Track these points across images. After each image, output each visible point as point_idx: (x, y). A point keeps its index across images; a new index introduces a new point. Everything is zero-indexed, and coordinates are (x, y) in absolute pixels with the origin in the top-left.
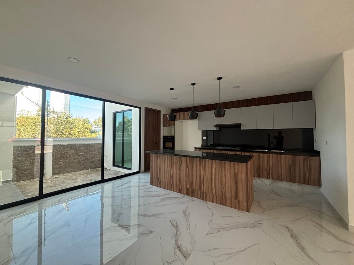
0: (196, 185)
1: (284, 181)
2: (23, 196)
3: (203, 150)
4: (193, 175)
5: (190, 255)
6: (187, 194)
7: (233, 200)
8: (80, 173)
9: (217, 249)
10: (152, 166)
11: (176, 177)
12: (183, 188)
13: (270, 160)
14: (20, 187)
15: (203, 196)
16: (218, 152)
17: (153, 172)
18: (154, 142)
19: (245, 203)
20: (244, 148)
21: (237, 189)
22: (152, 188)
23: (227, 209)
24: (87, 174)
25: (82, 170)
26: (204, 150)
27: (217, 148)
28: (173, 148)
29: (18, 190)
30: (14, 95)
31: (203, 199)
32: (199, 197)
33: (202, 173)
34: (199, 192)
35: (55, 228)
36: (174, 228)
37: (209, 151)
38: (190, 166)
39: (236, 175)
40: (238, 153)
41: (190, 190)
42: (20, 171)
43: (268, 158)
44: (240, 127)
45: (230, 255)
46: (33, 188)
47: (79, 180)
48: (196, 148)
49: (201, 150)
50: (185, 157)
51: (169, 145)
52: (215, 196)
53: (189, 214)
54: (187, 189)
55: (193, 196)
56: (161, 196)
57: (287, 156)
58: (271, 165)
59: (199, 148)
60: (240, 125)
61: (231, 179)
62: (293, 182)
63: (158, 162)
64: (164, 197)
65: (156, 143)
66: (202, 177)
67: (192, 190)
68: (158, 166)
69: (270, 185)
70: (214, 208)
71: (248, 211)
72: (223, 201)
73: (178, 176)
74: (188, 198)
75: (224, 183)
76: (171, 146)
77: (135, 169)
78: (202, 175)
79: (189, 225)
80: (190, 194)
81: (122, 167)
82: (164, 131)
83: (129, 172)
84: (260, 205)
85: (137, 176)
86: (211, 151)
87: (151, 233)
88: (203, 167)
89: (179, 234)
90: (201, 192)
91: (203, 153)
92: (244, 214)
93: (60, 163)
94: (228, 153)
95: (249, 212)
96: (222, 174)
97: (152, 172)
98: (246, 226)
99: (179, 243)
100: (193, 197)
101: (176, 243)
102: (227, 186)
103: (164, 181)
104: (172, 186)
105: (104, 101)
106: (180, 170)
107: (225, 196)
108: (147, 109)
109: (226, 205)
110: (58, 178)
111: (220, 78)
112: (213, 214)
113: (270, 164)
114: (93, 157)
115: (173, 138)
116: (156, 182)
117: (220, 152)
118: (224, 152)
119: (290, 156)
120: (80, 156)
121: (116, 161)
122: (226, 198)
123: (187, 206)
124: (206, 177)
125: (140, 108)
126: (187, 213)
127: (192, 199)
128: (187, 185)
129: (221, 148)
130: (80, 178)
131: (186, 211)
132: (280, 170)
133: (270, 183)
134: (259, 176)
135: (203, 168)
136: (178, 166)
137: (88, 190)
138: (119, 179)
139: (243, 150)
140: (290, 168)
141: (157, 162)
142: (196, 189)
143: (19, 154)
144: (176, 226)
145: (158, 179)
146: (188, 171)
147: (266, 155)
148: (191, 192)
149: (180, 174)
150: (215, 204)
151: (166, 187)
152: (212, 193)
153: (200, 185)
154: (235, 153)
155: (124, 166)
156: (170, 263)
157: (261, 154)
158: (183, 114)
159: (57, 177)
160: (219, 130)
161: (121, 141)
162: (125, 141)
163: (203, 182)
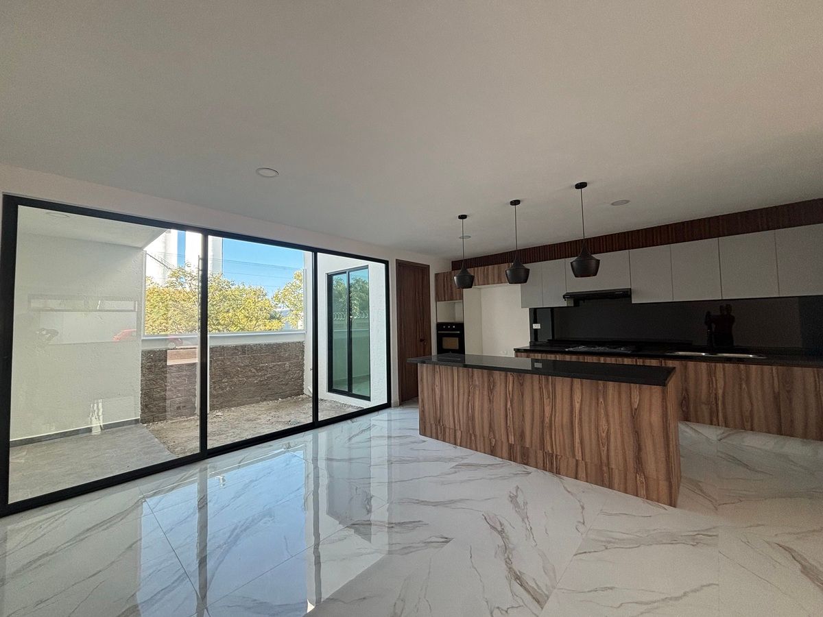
0: (532, 436)
1: (761, 431)
2: (167, 452)
3: (536, 355)
4: (523, 416)
5: (548, 597)
6: (511, 458)
7: (631, 475)
8: (262, 407)
9: (611, 588)
10: (422, 391)
11: (482, 418)
12: (499, 444)
13: (715, 377)
14: (158, 434)
15: (552, 464)
16: (574, 358)
17: (426, 407)
18: (418, 337)
19: (663, 485)
20: (640, 348)
21: (639, 448)
22: (424, 441)
23: (616, 495)
24: (277, 408)
25: (265, 400)
26: (540, 355)
27: (571, 349)
28: (461, 349)
29: (156, 440)
30: (141, 249)
31: (551, 471)
32: (542, 465)
33: (548, 409)
34: (540, 454)
35: (247, 519)
36: (496, 533)
37: (551, 357)
38: (516, 394)
39: (635, 415)
40: (627, 361)
41: (518, 448)
42: (154, 400)
43: (711, 374)
44: (630, 297)
45: (649, 606)
46: (181, 436)
47: (263, 421)
48: (517, 351)
49: (532, 355)
50: (503, 373)
51: (451, 343)
52: (582, 465)
53: (526, 504)
54: (511, 447)
55: (525, 462)
56: (451, 460)
57: (766, 368)
58: (720, 392)
59: (525, 351)
60: (629, 293)
61: (621, 422)
62: (785, 435)
63: (437, 383)
64: (457, 463)
65: (421, 340)
66: (547, 420)
67: (523, 447)
68: (438, 391)
69: (720, 440)
70: (583, 492)
71: (672, 503)
72: (602, 477)
73: (485, 415)
74: (514, 467)
75: (605, 432)
76: (457, 347)
77: (379, 397)
78: (547, 414)
79: (531, 528)
80: (519, 458)
81: (349, 394)
82: (438, 313)
83: (365, 405)
84: (701, 490)
85: (384, 415)
86: (556, 357)
87: (447, 542)
88: (549, 395)
89: (514, 549)
90: (545, 454)
91: (535, 361)
92: (664, 511)
93: (223, 385)
94: (602, 362)
95: (675, 507)
96: (597, 411)
97: (423, 406)
98: (673, 540)
99: (516, 567)
100: (527, 464)
101: (510, 569)
102: (612, 439)
103: (452, 426)
104: (473, 438)
105: (315, 251)
106: (490, 401)
107: (608, 464)
108: (401, 265)
109: (611, 486)
110: (222, 417)
111: (581, 186)
112: (583, 508)
113: (716, 389)
114: (286, 372)
115: (460, 326)
116: (432, 427)
117: (581, 359)
118: (589, 359)
119: (774, 368)
120: (261, 369)
121: (334, 379)
122: (610, 470)
123: (515, 486)
124: (557, 419)
125: (386, 263)
126: (520, 500)
127: (524, 470)
128: (510, 437)
129: (582, 348)
130: (264, 418)
131: (516, 496)
132: (746, 402)
133: (719, 437)
134: (686, 418)
135: (549, 397)
136: (486, 393)
137: (289, 443)
138: (349, 421)
139: (640, 353)
140: (776, 397)
141: (434, 383)
142: (534, 448)
143: (152, 366)
144: (499, 529)
145: (439, 421)
146: (511, 405)
147: (704, 365)
148: (520, 455)
149: (491, 411)
150: (582, 484)
151: (459, 441)
152: (574, 456)
153: (543, 439)
154: (620, 360)
155: (354, 392)
156: (506, 612)
157: (691, 364)
158: (484, 272)
159: (219, 414)
160: (573, 305)
161: (346, 337)
162: (353, 336)
163: (551, 429)
